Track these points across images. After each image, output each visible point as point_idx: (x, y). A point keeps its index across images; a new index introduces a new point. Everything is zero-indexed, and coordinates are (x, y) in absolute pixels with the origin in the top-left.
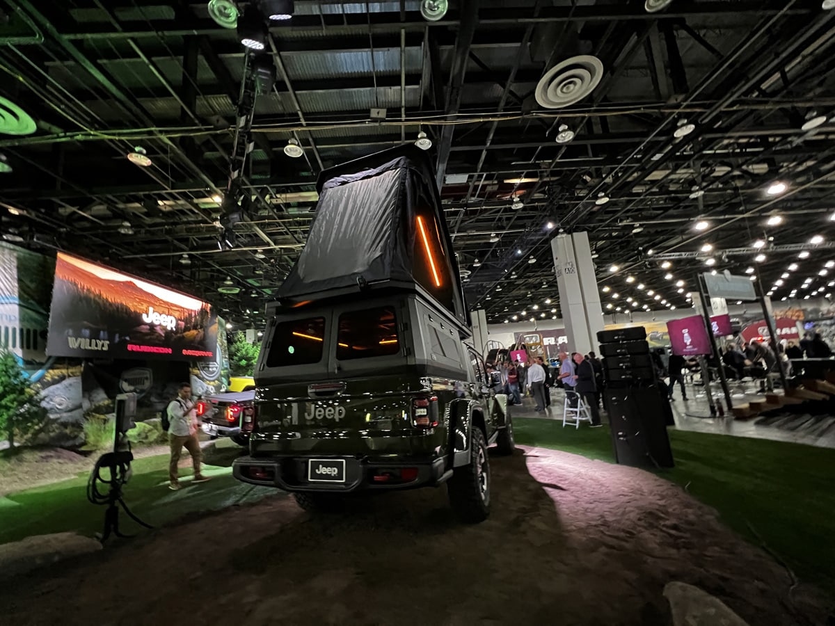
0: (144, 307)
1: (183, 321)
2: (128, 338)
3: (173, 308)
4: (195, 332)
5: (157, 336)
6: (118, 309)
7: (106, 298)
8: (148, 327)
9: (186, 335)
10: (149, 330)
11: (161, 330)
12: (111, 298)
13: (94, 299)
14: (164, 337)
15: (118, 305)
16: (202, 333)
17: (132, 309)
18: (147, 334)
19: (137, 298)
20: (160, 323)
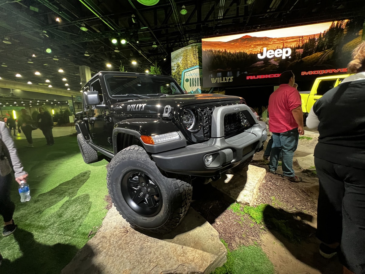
0: (258, 49)
1: (302, 48)
2: (246, 73)
3: (289, 41)
4: (319, 54)
5: (271, 66)
6: (237, 56)
7: (230, 52)
8: (263, 62)
9: (306, 59)
10: (264, 63)
11: (275, 61)
12: (232, 51)
13: (222, 55)
14: (278, 66)
15: (238, 54)
16: (330, 52)
17: (248, 53)
18: (262, 67)
19: (252, 45)
20: (274, 56)
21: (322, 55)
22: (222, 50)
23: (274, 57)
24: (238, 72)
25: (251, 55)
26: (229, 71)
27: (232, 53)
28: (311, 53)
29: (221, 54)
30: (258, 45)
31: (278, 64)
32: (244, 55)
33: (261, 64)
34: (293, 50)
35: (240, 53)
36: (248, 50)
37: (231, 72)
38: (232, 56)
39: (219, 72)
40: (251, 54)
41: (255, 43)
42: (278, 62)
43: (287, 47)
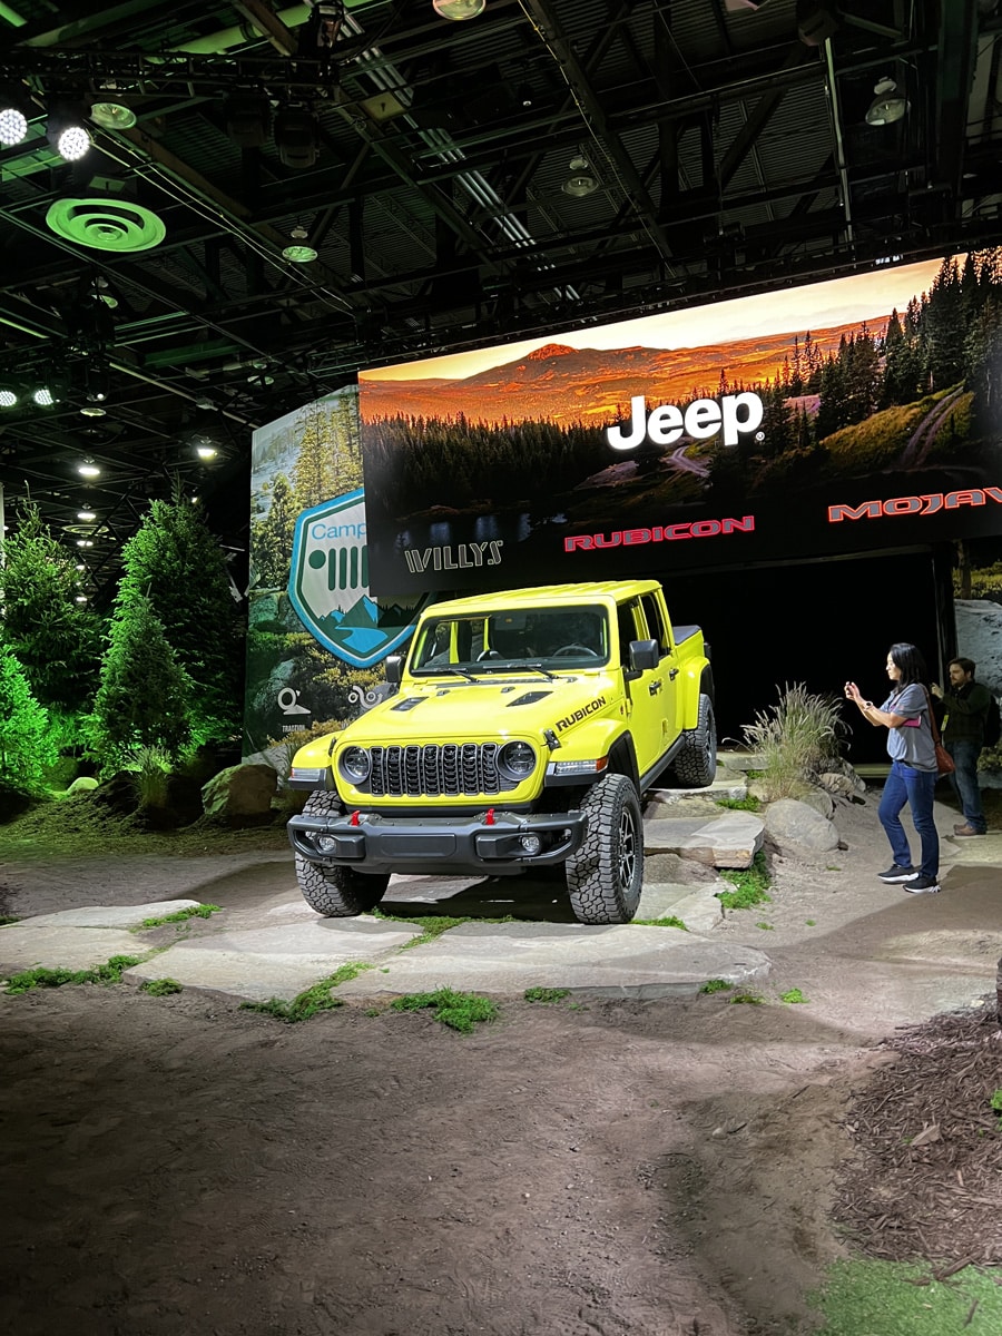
0: (609, 404)
1: (813, 388)
2: (560, 519)
3: (747, 359)
4: (901, 415)
5: (675, 484)
6: (517, 443)
7: (481, 427)
8: (632, 464)
9: (839, 441)
10: (638, 472)
11: (691, 458)
12: (493, 421)
13: (449, 441)
14: (707, 481)
15: (517, 433)
16: (953, 403)
17: (565, 426)
18: (633, 490)
19: (579, 387)
20: (685, 434)
21: (916, 421)
22: (447, 415)
23: (686, 441)
24: (525, 518)
25: (577, 433)
26: (484, 514)
27: (491, 428)
28: (860, 413)
29: (443, 436)
30: (605, 385)
31: (705, 473)
32: (544, 434)
33: (629, 474)
34: (772, 400)
35: (528, 426)
36: (562, 413)
37: (492, 520)
38: (491, 442)
39: (439, 519)
40: (575, 428)
41: (589, 376)
42: (707, 460)
43: (742, 391)
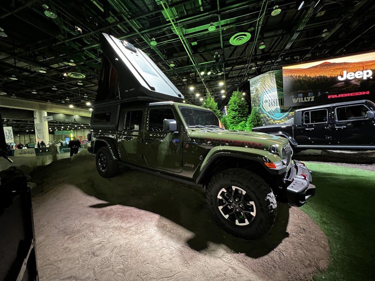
0: (338, 73)
3: (369, 64)
6: (318, 80)
7: (310, 77)
11: (356, 81)
12: (313, 76)
13: (303, 79)
14: (359, 85)
15: (318, 78)
17: (328, 76)
19: (332, 69)
20: (355, 77)
22: (302, 75)
23: (355, 79)
24: (319, 92)
26: (310, 92)
27: (312, 77)
29: (301, 78)
30: (338, 69)
31: (359, 84)
32: (324, 78)
35: (320, 76)
36: (328, 74)
37: (312, 93)
38: (312, 79)
40: (331, 77)
41: (334, 67)
42: (360, 82)
43: (367, 69)
